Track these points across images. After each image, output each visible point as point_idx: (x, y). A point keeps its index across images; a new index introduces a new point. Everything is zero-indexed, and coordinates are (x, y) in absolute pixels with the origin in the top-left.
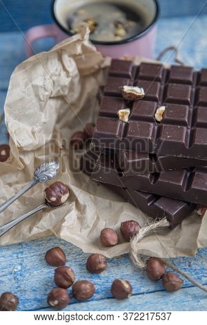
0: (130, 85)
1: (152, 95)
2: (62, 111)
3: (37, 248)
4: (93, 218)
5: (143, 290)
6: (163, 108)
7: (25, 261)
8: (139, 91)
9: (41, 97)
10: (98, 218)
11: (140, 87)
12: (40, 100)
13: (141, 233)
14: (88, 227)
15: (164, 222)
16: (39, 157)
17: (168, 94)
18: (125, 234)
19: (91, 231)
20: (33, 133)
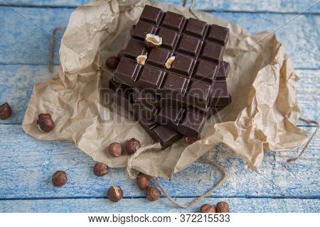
0: (152, 33)
1: (167, 44)
2: (104, 38)
3: (63, 148)
4: (108, 130)
5: (132, 194)
6: (173, 58)
7: (53, 157)
8: (158, 40)
9: (91, 32)
10: (112, 131)
11: (160, 36)
12: (90, 34)
13: (139, 151)
14: (103, 136)
15: (158, 145)
16: (81, 74)
17: (181, 45)
18: (128, 149)
19: (104, 141)
20: (80, 59)
